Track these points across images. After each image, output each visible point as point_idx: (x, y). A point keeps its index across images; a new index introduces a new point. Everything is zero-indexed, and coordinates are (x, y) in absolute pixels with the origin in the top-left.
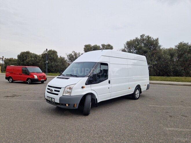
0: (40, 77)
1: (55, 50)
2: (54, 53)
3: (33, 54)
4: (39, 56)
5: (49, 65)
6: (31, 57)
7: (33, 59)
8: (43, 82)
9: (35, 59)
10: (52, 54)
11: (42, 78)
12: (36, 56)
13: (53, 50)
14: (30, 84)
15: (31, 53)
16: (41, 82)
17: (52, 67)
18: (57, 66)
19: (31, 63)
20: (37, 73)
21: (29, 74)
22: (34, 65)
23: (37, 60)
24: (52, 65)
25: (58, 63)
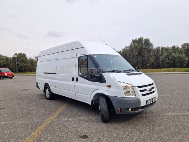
0: (9, 75)
1: (24, 53)
2: (23, 55)
3: (5, 57)
4: (10, 59)
5: (19, 66)
6: (3, 59)
7: (4, 61)
8: (11, 78)
9: (7, 61)
10: (21, 57)
11: (11, 75)
12: (7, 59)
13: (22, 53)
14: (3, 79)
15: (3, 56)
16: (10, 78)
17: (22, 68)
18: (27, 66)
19: (3, 65)
20: (7, 72)
21: (1, 73)
22: (5, 66)
23: (9, 62)
24: (22, 66)
25: (28, 64)
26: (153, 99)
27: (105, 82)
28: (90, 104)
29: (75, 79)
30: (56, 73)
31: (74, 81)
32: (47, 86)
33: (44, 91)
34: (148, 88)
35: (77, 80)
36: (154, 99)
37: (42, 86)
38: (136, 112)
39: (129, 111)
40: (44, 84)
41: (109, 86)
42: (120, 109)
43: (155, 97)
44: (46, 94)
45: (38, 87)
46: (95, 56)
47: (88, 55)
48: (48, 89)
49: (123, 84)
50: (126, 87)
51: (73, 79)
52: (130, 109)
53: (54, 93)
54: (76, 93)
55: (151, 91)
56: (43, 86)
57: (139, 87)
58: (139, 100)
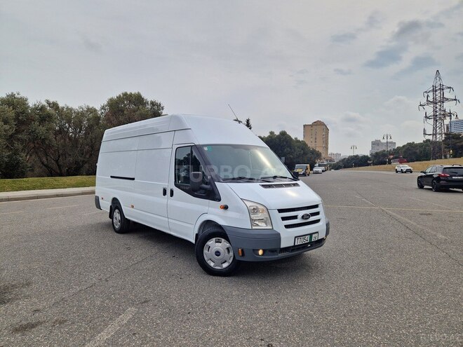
26: (311, 235)
27: (220, 200)
28: (194, 242)
29: (168, 193)
30: (133, 179)
31: (166, 196)
32: (116, 204)
33: (111, 216)
34: (300, 213)
35: (172, 194)
36: (314, 236)
37: (106, 205)
38: (273, 257)
39: (259, 255)
40: (111, 200)
41: (226, 208)
42: (242, 250)
43: (317, 232)
44: (115, 220)
45: (98, 206)
46: (206, 149)
47: (192, 146)
48: (117, 211)
49: (249, 204)
50: (255, 210)
51: (165, 193)
52: (261, 252)
53: (129, 220)
54: (170, 220)
55: (307, 219)
56: (110, 204)
57: (280, 211)
58: (279, 234)
